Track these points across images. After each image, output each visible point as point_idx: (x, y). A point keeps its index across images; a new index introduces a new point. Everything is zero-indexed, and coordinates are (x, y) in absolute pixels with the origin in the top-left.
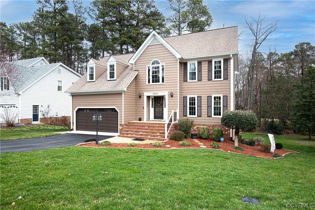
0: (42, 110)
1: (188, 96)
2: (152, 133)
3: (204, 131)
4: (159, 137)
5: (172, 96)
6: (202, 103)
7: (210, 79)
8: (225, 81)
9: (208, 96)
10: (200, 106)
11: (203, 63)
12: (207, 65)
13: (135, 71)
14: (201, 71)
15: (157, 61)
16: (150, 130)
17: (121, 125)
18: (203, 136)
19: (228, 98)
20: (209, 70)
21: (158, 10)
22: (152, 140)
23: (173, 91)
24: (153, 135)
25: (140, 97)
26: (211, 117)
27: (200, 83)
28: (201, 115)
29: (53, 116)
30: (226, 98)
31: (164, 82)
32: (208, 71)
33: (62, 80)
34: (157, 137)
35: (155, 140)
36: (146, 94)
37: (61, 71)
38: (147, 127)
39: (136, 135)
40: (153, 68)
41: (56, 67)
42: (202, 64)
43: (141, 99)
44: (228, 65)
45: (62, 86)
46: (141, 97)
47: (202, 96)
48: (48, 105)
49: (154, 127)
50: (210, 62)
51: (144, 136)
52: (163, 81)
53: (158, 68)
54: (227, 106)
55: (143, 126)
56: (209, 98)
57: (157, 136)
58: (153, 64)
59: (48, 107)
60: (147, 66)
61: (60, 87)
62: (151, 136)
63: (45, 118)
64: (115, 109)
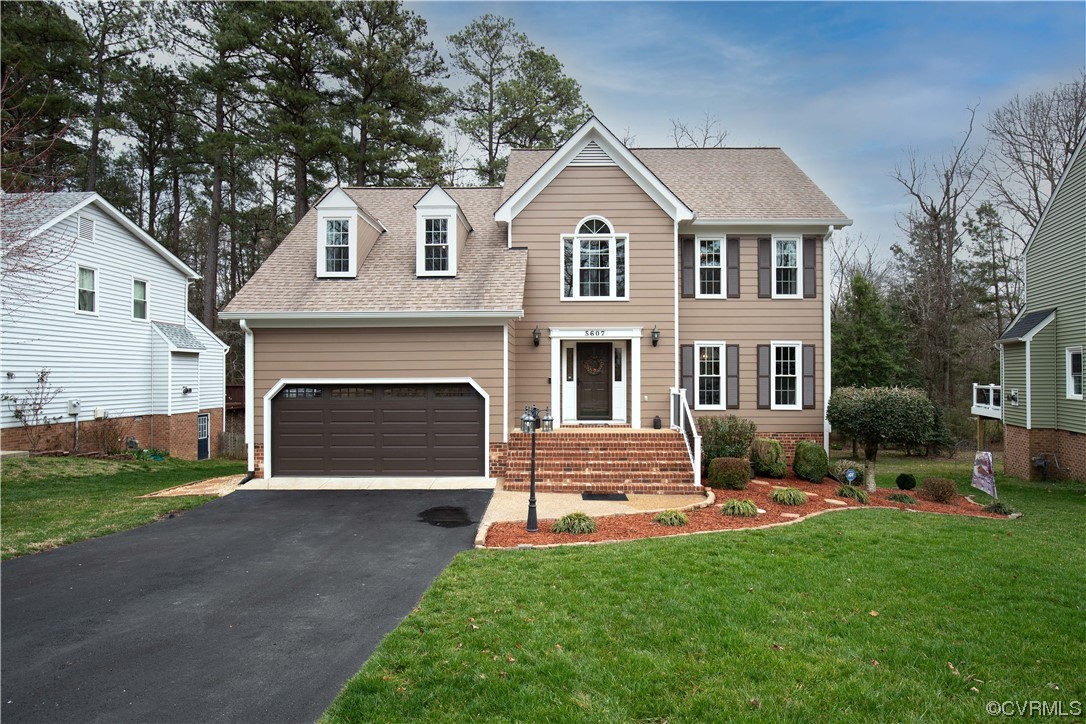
0: (10, 391)
1: (696, 342)
2: (633, 470)
3: (778, 454)
4: (667, 481)
5: (655, 343)
6: (741, 365)
7: (763, 294)
8: (810, 303)
9: (759, 346)
10: (734, 376)
11: (742, 243)
12: (755, 251)
13: (513, 248)
14: (738, 268)
15: (600, 223)
16: (616, 459)
17: (495, 446)
18: (774, 468)
19: (818, 351)
20: (762, 265)
21: (442, 62)
22: (646, 493)
23: (659, 326)
24: (643, 476)
25: (536, 343)
26: (768, 407)
27: (733, 303)
28: (738, 401)
29: (57, 416)
30: (811, 350)
31: (623, 295)
32: (760, 268)
33: (98, 266)
34: (659, 481)
35: (659, 492)
36: (557, 334)
37: (95, 227)
38: (597, 449)
39: (575, 481)
40: (584, 245)
41: (76, 208)
42: (741, 245)
43: (540, 349)
44: (815, 255)
45: (97, 290)
46: (540, 343)
47: (741, 344)
48: (40, 369)
49: (623, 447)
50: (764, 243)
51: (610, 481)
52: (621, 292)
53: (604, 244)
54: (814, 376)
55: (579, 445)
56: (762, 349)
57: (657, 479)
58: (583, 230)
59: (41, 380)
60: (562, 236)
61: (86, 297)
62: (635, 479)
63: (27, 427)
64: (468, 385)
